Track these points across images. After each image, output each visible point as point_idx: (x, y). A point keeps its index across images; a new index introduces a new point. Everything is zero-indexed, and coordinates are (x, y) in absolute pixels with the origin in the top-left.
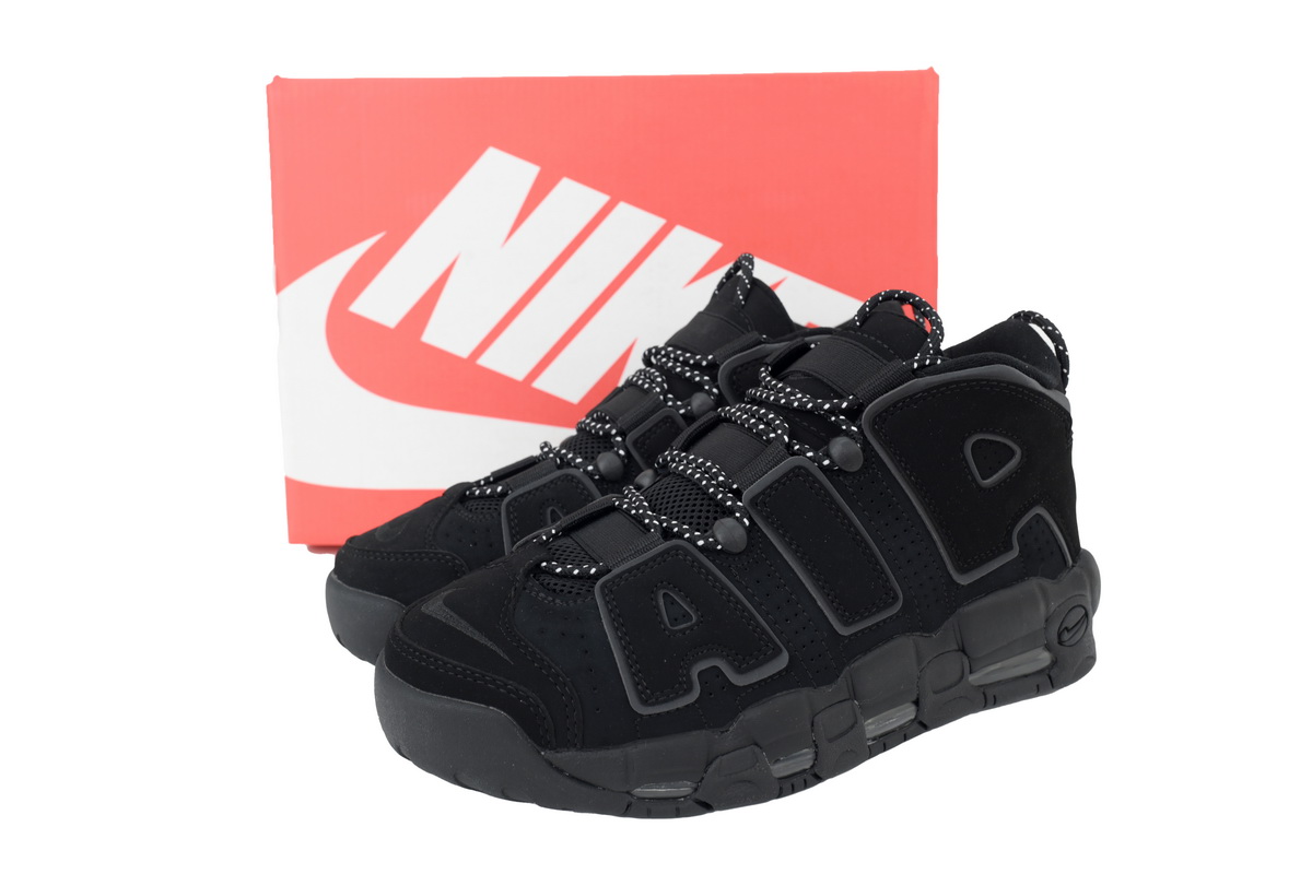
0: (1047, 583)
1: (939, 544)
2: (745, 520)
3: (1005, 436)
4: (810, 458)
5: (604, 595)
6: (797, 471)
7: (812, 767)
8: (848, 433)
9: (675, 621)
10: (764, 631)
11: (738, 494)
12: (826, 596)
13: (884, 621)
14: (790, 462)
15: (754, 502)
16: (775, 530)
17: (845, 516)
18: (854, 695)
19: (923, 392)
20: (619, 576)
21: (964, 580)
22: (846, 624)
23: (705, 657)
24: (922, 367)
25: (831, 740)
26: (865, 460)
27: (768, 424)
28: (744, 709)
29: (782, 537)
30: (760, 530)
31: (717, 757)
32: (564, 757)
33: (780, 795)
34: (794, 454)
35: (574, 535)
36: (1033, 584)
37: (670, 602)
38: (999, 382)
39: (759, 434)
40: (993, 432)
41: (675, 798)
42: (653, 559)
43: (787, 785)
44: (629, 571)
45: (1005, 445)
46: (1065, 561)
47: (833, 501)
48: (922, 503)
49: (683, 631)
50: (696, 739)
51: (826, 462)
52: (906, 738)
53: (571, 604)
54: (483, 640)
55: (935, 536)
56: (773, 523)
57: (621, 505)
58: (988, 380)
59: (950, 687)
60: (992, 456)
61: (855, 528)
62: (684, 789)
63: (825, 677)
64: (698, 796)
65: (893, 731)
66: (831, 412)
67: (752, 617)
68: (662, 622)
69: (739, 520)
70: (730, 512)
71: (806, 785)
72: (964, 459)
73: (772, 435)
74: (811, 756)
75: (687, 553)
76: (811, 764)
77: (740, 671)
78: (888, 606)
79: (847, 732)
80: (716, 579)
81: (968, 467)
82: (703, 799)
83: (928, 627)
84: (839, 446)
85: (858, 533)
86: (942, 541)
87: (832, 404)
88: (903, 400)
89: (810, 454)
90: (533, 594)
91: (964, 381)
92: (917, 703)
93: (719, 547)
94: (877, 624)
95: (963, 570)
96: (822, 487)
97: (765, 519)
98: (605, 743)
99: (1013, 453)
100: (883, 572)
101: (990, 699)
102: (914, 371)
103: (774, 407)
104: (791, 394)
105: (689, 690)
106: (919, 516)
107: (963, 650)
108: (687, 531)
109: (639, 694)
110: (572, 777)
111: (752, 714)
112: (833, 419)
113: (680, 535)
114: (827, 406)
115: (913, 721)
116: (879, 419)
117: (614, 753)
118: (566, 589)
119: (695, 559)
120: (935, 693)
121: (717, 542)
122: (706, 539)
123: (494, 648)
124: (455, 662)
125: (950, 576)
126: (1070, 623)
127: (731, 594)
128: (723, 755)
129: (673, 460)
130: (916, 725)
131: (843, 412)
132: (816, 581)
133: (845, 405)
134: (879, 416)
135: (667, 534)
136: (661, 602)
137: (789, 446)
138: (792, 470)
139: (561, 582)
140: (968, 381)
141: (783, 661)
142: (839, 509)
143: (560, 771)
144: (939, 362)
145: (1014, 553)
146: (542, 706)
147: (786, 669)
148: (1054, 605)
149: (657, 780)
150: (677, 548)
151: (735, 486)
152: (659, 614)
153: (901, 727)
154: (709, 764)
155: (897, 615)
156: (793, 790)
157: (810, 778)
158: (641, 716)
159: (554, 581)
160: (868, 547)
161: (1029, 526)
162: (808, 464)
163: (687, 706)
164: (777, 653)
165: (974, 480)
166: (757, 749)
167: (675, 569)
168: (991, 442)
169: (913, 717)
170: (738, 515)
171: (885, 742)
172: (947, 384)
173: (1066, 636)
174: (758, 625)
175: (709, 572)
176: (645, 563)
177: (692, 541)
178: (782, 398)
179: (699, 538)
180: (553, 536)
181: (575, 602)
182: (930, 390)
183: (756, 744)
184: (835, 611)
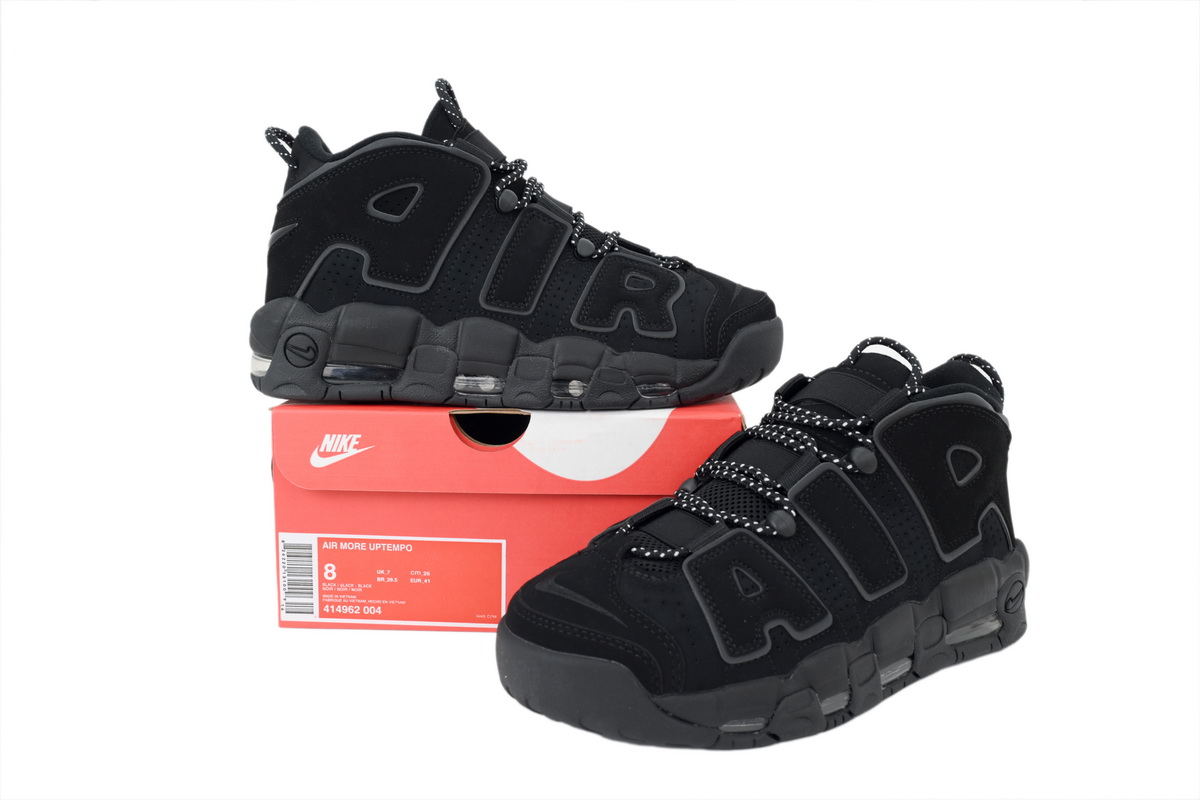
0: (998, 562)
1: (931, 530)
2: (793, 512)
3: (973, 447)
4: (836, 464)
5: (691, 573)
6: (829, 475)
7: (847, 707)
8: (862, 444)
9: (747, 591)
10: (813, 598)
11: (783, 492)
12: (854, 570)
13: (894, 591)
14: (820, 467)
15: (797, 498)
16: (815, 520)
17: (865, 508)
18: (874, 650)
19: (917, 413)
20: (701, 556)
21: (948, 558)
22: (870, 592)
23: (774, 618)
24: (913, 394)
25: (861, 685)
26: (878, 465)
27: (796, 438)
28: (802, 658)
29: (820, 525)
30: (803, 520)
31: (783, 698)
32: (670, 700)
33: (827, 728)
34: (823, 461)
35: (644, 528)
36: (991, 563)
37: (742, 577)
38: (970, 405)
39: (790, 447)
40: (965, 444)
41: (752, 732)
42: (725, 543)
43: (832, 722)
44: (708, 552)
45: (972, 454)
46: (1008, 546)
47: (856, 497)
48: (919, 498)
49: (755, 598)
50: (769, 685)
51: (850, 467)
52: (905, 685)
53: (665, 579)
54: (600, 609)
55: (929, 524)
56: (813, 514)
57: (680, 505)
58: (962, 404)
59: (934, 645)
60: (964, 462)
61: (873, 517)
62: (757, 724)
63: (854, 634)
64: (769, 729)
65: (896, 680)
66: (848, 428)
67: (804, 587)
68: (738, 591)
69: (788, 512)
70: (779, 506)
71: (844, 721)
72: (947, 464)
73: (802, 447)
74: (846, 697)
75: (749, 538)
76: (846, 703)
77: (799, 629)
78: (898, 578)
79: (870, 679)
80: (774, 558)
81: (949, 471)
82: (773, 732)
83: (920, 597)
84: (859, 454)
85: (875, 521)
86: (933, 528)
87: (849, 422)
88: (902, 419)
89: (836, 461)
90: (631, 572)
91: (946, 405)
92: (912, 657)
93: (775, 533)
94: (889, 593)
95: (947, 551)
96: (847, 486)
97: (807, 511)
98: (701, 687)
99: (976, 461)
100: (894, 551)
101: (960, 655)
102: (909, 397)
103: (799, 425)
104: (811, 415)
105: (764, 643)
106: (917, 509)
107: (943, 615)
108: (746, 521)
109: (727, 648)
110: (675, 717)
111: (808, 663)
112: (850, 434)
113: (740, 525)
114: (845, 424)
115: (908, 672)
116: (887, 435)
117: (709, 696)
118: (657, 568)
119: (756, 543)
120: (926, 649)
121: (773, 529)
122: (763, 526)
123: (610, 615)
124: (581, 627)
125: (938, 555)
126: (1013, 595)
127: (786, 569)
128: (788, 696)
129: (715, 468)
130: (911, 675)
131: (858, 428)
132: (847, 559)
133: (859, 423)
134: (887, 431)
135: (730, 524)
136: (735, 577)
137: (818, 455)
138: (824, 473)
139: (651, 563)
140: (948, 404)
141: (827, 622)
142: (861, 503)
143: (665, 712)
144: (924, 390)
145: (979, 539)
146: (654, 659)
147: (830, 628)
148: (1003, 580)
149: (740, 717)
150: (741, 535)
151: (779, 486)
152: (735, 585)
153: (901, 677)
154: (778, 703)
155: (902, 586)
156: (836, 724)
157: (847, 715)
158: (729, 665)
159: (645, 562)
160: (883, 532)
161: (987, 518)
162: (835, 468)
163: (762, 657)
164: (824, 615)
165: (953, 481)
166: (812, 691)
167: (741, 551)
168: (963, 451)
169: (908, 670)
170: (786, 508)
171: (893, 688)
172: (934, 407)
173: (1011, 605)
174: (809, 593)
175: (768, 553)
176: (719, 546)
177: (752, 529)
178: (804, 419)
179: (758, 526)
180: (629, 529)
181: (667, 577)
182: (921, 411)
183: (811, 687)
184: (862, 582)
